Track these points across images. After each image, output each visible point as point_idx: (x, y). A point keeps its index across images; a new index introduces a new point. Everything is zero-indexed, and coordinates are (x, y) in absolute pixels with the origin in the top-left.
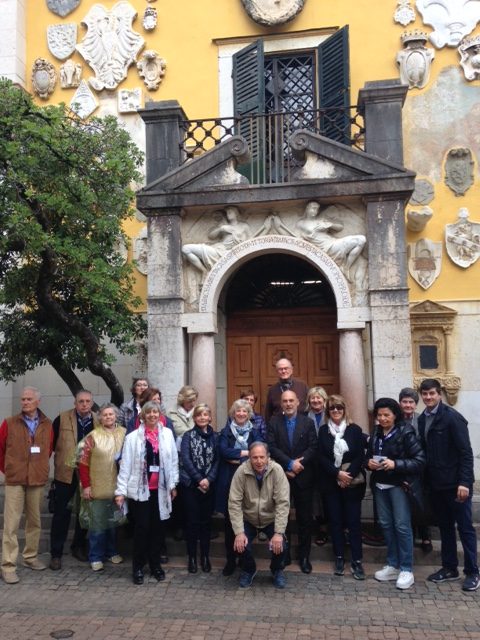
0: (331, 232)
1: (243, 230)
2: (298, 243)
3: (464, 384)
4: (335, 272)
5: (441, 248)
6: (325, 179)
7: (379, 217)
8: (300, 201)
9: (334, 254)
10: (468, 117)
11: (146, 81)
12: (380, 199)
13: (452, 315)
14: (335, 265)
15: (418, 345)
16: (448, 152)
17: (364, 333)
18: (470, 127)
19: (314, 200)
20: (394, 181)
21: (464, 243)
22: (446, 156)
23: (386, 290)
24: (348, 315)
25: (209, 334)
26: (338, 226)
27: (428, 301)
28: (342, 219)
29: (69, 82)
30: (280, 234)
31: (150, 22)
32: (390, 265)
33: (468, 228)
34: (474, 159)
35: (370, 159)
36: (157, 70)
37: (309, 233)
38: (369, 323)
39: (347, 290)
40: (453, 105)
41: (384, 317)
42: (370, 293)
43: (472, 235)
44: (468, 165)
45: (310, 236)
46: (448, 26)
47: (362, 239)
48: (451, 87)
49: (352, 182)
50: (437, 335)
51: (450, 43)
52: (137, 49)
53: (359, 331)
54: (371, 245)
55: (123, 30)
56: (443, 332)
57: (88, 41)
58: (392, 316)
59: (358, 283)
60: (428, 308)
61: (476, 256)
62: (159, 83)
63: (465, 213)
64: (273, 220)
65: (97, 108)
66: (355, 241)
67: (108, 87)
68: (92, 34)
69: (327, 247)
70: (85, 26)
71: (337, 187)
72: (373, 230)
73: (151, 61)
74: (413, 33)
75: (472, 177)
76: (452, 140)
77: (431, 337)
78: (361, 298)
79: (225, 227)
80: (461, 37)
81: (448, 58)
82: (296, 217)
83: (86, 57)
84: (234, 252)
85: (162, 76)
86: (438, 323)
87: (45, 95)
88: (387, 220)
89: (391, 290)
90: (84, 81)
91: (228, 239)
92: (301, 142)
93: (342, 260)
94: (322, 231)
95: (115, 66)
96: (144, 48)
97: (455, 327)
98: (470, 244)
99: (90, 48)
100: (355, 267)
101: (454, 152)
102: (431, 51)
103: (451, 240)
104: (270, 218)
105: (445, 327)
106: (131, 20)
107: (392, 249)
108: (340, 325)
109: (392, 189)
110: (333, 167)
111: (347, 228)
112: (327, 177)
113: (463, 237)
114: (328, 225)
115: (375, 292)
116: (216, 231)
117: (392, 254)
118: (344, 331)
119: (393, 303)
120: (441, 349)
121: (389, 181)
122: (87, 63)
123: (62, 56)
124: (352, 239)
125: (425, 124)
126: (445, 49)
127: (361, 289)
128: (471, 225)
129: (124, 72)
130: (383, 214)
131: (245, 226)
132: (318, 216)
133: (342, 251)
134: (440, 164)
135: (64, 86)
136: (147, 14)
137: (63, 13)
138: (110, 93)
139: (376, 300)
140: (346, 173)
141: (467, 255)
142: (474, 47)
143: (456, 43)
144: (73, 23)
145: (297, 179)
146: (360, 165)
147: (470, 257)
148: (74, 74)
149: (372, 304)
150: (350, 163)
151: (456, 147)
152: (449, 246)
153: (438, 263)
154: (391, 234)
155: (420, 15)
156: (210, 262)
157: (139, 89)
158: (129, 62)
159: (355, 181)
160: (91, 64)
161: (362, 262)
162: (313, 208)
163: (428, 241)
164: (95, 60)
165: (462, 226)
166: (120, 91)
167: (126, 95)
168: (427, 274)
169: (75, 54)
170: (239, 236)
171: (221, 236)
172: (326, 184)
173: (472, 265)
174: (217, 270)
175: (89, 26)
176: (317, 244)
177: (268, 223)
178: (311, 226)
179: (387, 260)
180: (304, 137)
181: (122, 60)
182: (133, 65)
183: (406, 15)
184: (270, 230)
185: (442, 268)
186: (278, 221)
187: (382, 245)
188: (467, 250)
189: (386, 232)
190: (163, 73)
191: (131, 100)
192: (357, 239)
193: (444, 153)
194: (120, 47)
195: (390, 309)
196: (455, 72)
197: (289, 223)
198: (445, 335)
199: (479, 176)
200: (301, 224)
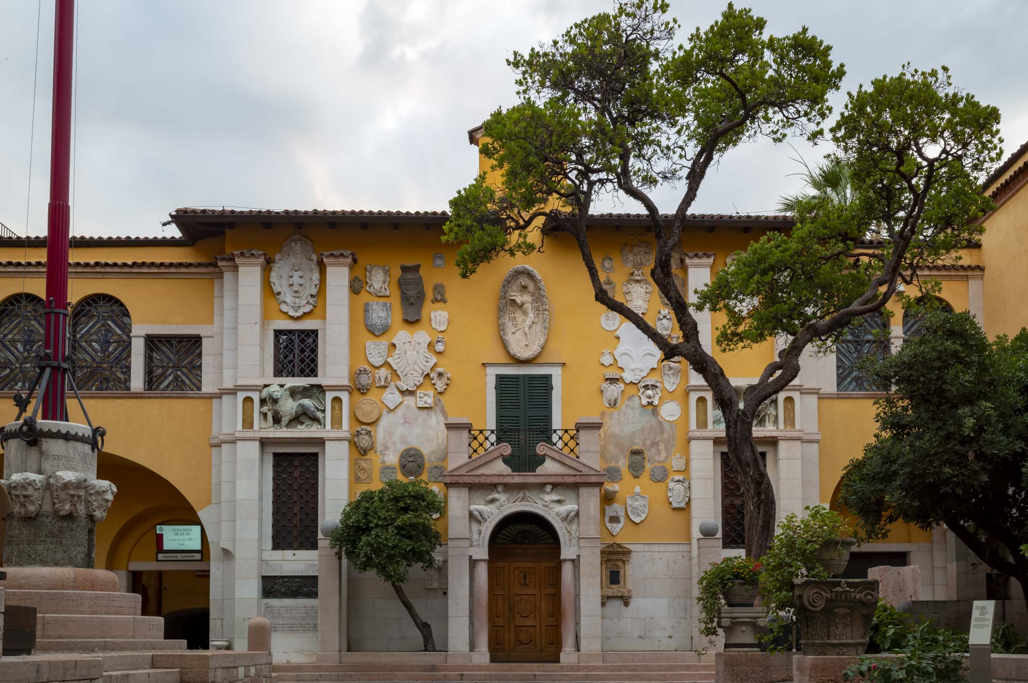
0: (559, 501)
1: (506, 497)
3: (634, 593)
6: (556, 472)
9: (560, 515)
10: (643, 429)
11: (436, 387)
12: (586, 486)
13: (629, 552)
15: (609, 570)
16: (630, 450)
17: (576, 562)
18: (644, 434)
20: (594, 476)
22: (629, 452)
23: (588, 538)
24: (567, 551)
25: (484, 560)
26: (563, 498)
27: (615, 543)
29: (383, 383)
30: (529, 501)
31: (440, 347)
32: (591, 523)
34: (645, 456)
35: (581, 463)
36: (445, 380)
37: (546, 502)
38: (579, 556)
40: (634, 420)
41: (587, 552)
44: (642, 459)
45: (547, 504)
46: (633, 370)
48: (633, 409)
49: (572, 475)
50: (620, 564)
51: (634, 381)
52: (431, 365)
53: (573, 561)
55: (422, 351)
56: (624, 562)
57: (396, 357)
58: (591, 552)
59: (573, 532)
60: (616, 548)
61: (645, 516)
62: (445, 389)
64: (524, 493)
65: (401, 403)
66: (572, 509)
67: (410, 389)
68: (399, 352)
69: (556, 511)
70: (394, 345)
71: (563, 477)
72: (582, 502)
73: (440, 375)
74: (611, 373)
75: (644, 466)
76: (634, 443)
77: (616, 565)
78: (574, 542)
79: (496, 496)
80: (640, 378)
81: (631, 390)
83: (395, 367)
85: (447, 385)
86: (621, 556)
87: (365, 391)
90: (392, 383)
91: (497, 504)
92: (543, 450)
95: (415, 375)
96: (435, 365)
97: (631, 561)
98: (641, 508)
99: (397, 361)
100: (571, 523)
101: (634, 450)
102: (622, 385)
104: (522, 493)
105: (624, 559)
106: (427, 344)
107: (592, 514)
108: (562, 557)
112: (558, 471)
114: (557, 497)
115: (582, 538)
117: (592, 517)
118: (565, 560)
119: (591, 545)
120: (622, 573)
122: (395, 371)
123: (377, 365)
124: (570, 507)
125: (618, 432)
126: (631, 385)
127: (574, 536)
129: (421, 379)
130: (588, 494)
131: (508, 495)
132: (551, 492)
133: (565, 513)
134: (625, 457)
135: (378, 385)
136: (438, 341)
137: (377, 334)
138: (411, 393)
139: (583, 543)
140: (567, 470)
141: (639, 515)
142: (648, 385)
143: (637, 382)
144: (384, 343)
145: (540, 471)
147: (641, 516)
148: (386, 378)
149: (581, 545)
151: (636, 447)
153: (622, 519)
154: (592, 506)
155: (615, 360)
156: (486, 517)
157: (431, 392)
158: (425, 373)
159: (574, 475)
160: (398, 372)
161: (575, 520)
162: (548, 488)
163: (616, 505)
164: (401, 369)
166: (418, 392)
167: (422, 395)
168: (615, 526)
169: (386, 364)
170: (504, 501)
171: (493, 501)
172: (557, 475)
174: (491, 522)
175: (397, 345)
176: (551, 509)
177: (521, 495)
178: (548, 498)
179: (589, 520)
180: (544, 447)
181: (420, 372)
182: (428, 375)
183: (607, 360)
184: (523, 498)
185: (624, 522)
186: (527, 494)
187: (587, 512)
189: (589, 504)
190: (448, 382)
191: (426, 398)
192: (573, 507)
193: (627, 450)
194: (419, 362)
195: (590, 548)
196: (636, 399)
197: (534, 495)
198: (624, 564)
199: (648, 466)
200: (541, 496)
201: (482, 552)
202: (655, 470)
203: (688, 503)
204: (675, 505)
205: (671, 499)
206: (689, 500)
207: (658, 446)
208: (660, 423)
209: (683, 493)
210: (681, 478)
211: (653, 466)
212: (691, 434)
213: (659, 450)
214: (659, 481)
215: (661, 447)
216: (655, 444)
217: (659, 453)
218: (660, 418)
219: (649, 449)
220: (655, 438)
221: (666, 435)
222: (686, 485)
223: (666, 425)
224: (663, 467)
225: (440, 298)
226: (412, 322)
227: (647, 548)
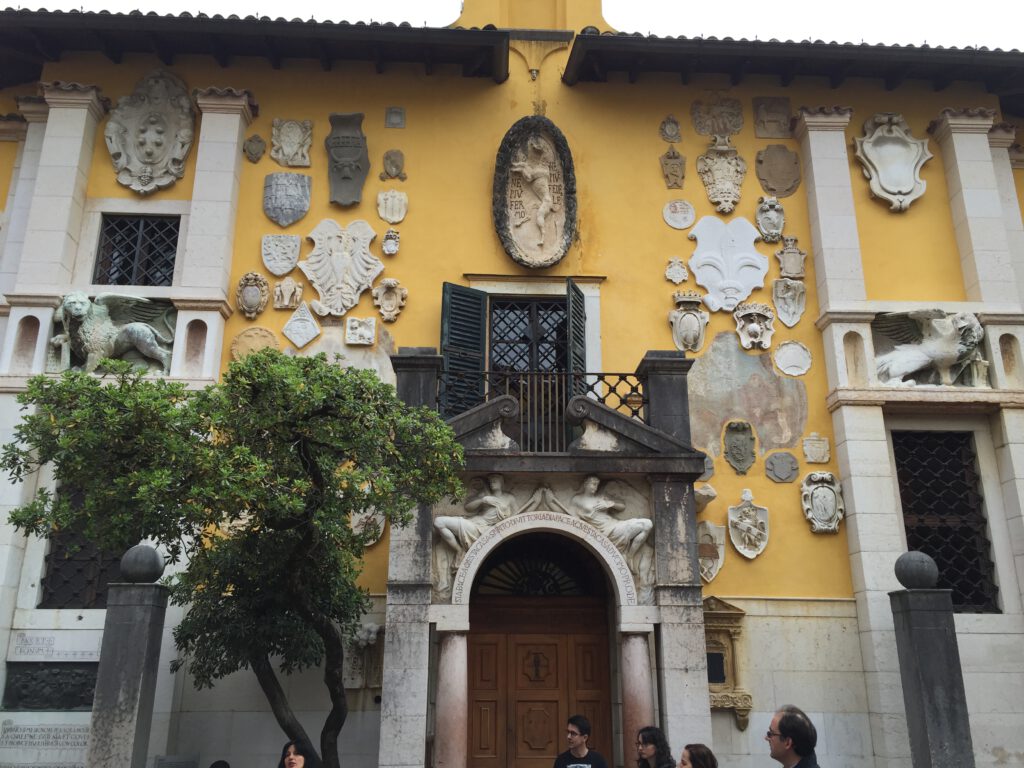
0: (612, 512)
1: (508, 503)
2: (574, 524)
3: (755, 703)
4: (618, 560)
5: (724, 533)
6: (606, 452)
7: (667, 500)
8: (578, 474)
9: (617, 538)
10: (746, 388)
11: (382, 311)
12: (668, 480)
13: (739, 616)
14: (618, 553)
16: (726, 424)
17: (652, 640)
18: (749, 399)
19: (594, 475)
20: (683, 462)
21: (749, 530)
22: (724, 429)
23: (677, 587)
24: (633, 615)
25: (461, 633)
26: (621, 505)
27: (713, 597)
28: (623, 497)
29: (286, 302)
30: (552, 510)
31: (391, 247)
32: (680, 557)
33: (752, 513)
34: (755, 435)
35: (656, 435)
36: (396, 300)
37: (588, 511)
38: (657, 626)
39: (632, 583)
40: (729, 373)
41: (676, 620)
43: (756, 521)
44: (748, 441)
45: (589, 515)
46: (723, 290)
47: (648, 523)
48: (727, 354)
49: (638, 458)
50: (724, 639)
51: (725, 308)
52: (374, 274)
53: (645, 635)
54: (658, 531)
55: (359, 251)
56: (730, 635)
57: (314, 259)
58: (685, 618)
59: (643, 575)
60: (714, 606)
61: (763, 545)
62: (397, 315)
63: (748, 495)
64: (544, 493)
65: (317, 337)
66: (640, 526)
67: (334, 313)
68: (319, 252)
69: (608, 529)
70: (311, 242)
71: (622, 462)
72: (661, 515)
73: (390, 290)
74: (687, 293)
75: (753, 454)
76: (731, 412)
77: (716, 643)
78: (647, 594)
80: (736, 303)
81: (722, 324)
83: (310, 276)
84: (498, 530)
85: (401, 308)
86: (724, 625)
87: (253, 315)
88: (676, 504)
89: (683, 587)
90: (304, 302)
92: (581, 409)
93: (626, 546)
94: (602, 511)
95: (345, 290)
96: (381, 275)
97: (745, 633)
98: (755, 531)
99: (316, 266)
100: (639, 555)
101: (734, 426)
102: (706, 314)
103: (735, 526)
104: (541, 491)
105: (732, 630)
106: (368, 242)
107: (682, 538)
108: (624, 627)
109: (681, 470)
110: (615, 440)
111: (630, 509)
112: (610, 450)
113: (747, 522)
114: (610, 504)
115: (665, 588)
116: (476, 503)
117: (682, 544)
118: (628, 635)
119: (684, 603)
120: (727, 658)
121: (678, 461)
122: (310, 283)
123: (278, 272)
124: (636, 522)
125: (703, 392)
126: (719, 314)
127: (646, 583)
128: (756, 509)
129: (356, 298)
130: (671, 496)
131: (511, 498)
132: (598, 493)
133: (626, 536)
134: (718, 436)
135: (278, 306)
136: (388, 237)
137: (285, 223)
138: (334, 320)
139: (666, 599)
140: (630, 448)
141: (752, 544)
142: (750, 315)
143: (731, 309)
144: (295, 235)
145: (575, 450)
146: (645, 441)
147: (756, 546)
148: (293, 294)
149: (662, 602)
150: (635, 438)
151: (736, 420)
152: (732, 531)
153: (722, 551)
154: (680, 520)
155: (692, 275)
156: (468, 541)
157: (373, 320)
158: (363, 288)
159: (641, 458)
160: (315, 285)
161: (647, 551)
162: (592, 484)
163: (710, 524)
164: (321, 281)
165: (746, 509)
166: (349, 319)
167: (355, 324)
168: (710, 564)
169: (296, 271)
170: (504, 510)
171: (482, 509)
172: (609, 458)
173: (758, 556)
174: (476, 551)
175: (316, 242)
176: (597, 525)
177: (538, 497)
178: (591, 503)
179: (677, 551)
180: (584, 404)
181: (355, 285)
182: (367, 291)
183: (678, 274)
184: (540, 504)
185: (725, 558)
186: (550, 495)
187: (671, 533)
188: (753, 537)
189: (675, 517)
190: (403, 304)
191: (361, 330)
192: (643, 524)
193: (722, 426)
194: (353, 268)
195: (681, 610)
196: (732, 339)
198: (732, 641)
199: (761, 455)
200: (577, 499)
201: (455, 616)
202: (775, 462)
203: (843, 522)
204: (819, 525)
205: (810, 515)
206: (845, 516)
207: (776, 418)
208: (778, 380)
209: (833, 503)
210: (827, 476)
211: (770, 452)
212: (841, 395)
213: (777, 425)
214: (782, 481)
215: (782, 420)
216: (769, 415)
217: (779, 432)
218: (774, 370)
219: (761, 424)
220: (769, 404)
221: (787, 401)
222: (836, 488)
223: (785, 380)
224: (789, 455)
225: (395, 171)
226: (344, 206)
227: (772, 609)
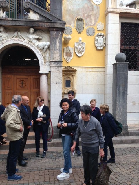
0: (38, 39)
1: (6, 35)
2: (26, 43)
3: (77, 92)
4: (39, 54)
5: (73, 50)
7: (54, 36)
8: (27, 27)
9: (39, 47)
10: (83, 8)
12: (54, 30)
13: (75, 71)
14: (39, 51)
15: (65, 80)
18: (84, 11)
19: (32, 27)
20: (59, 24)
21: (80, 49)
22: (76, 20)
23: (56, 61)
24: (43, 69)
26: (41, 38)
27: (69, 66)
32: (57, 53)
33: (81, 44)
34: (84, 22)
35: (51, 15)
38: (50, 72)
39: (43, 60)
40: (79, 3)
41: (55, 70)
42: (50, 62)
43: (82, 46)
45: (31, 40)
47: (48, 43)
49: (45, 22)
50: (71, 77)
53: (47, 74)
54: (51, 46)
56: (73, 76)
58: (57, 70)
59: (47, 58)
61: (83, 53)
63: (81, 39)
64: (17, 33)
66: (46, 44)
69: (36, 45)
71: (40, 23)
72: (52, 40)
76: (78, 15)
77: (69, 78)
78: (48, 64)
82: (26, 33)
86: (71, 73)
88: (57, 37)
89: (57, 61)
92: (28, 5)
93: (42, 50)
94: (35, 39)
97: (76, 75)
100: (46, 53)
101: (79, 19)
103: (76, 48)
105: (73, 75)
107: (58, 47)
108: (40, 72)
109: (58, 27)
110: (39, 16)
111: (44, 39)
112: (37, 19)
113: (80, 47)
114: (37, 37)
115: (52, 61)
117: (58, 49)
118: (42, 74)
119: (57, 66)
120: (72, 82)
121: (57, 24)
124: (45, 43)
125: (70, 8)
127: (48, 60)
128: (82, 43)
132: (34, 33)
133: (42, 47)
134: (74, 22)
139: (52, 64)
140: (43, 19)
141: (80, 53)
145: (26, 19)
146: (48, 17)
149: (51, 66)
150: (45, 16)
151: (79, 17)
152: (75, 49)
153: (72, 55)
154: (58, 42)
161: (48, 51)
162: (32, 30)
165: (80, 43)
172: (36, 22)
173: (82, 56)
176: (33, 43)
177: (15, 34)
178: (31, 36)
179: (56, 51)
180: (29, 3)
185: (73, 57)
186: (19, 33)
187: (55, 46)
188: (81, 51)
189: (56, 41)
192: (47, 43)
193: (76, 18)
195: (56, 67)
197: (23, 35)
198: (73, 77)
199: (86, 28)
200: (28, 35)
202: (89, 30)
203: (105, 47)
204: (98, 48)
205: (96, 45)
206: (105, 45)
207: (91, 17)
208: (92, 5)
209: (103, 42)
210: (102, 34)
211: (88, 27)
212: (109, 10)
213: (91, 19)
214: (90, 36)
215: (92, 18)
216: (89, 16)
217: (91, 22)
218: (92, 2)
219: (86, 19)
220: (89, 13)
221: (94, 12)
222: (104, 38)
223: (94, 6)
224: (93, 28)
227: (84, 69)
